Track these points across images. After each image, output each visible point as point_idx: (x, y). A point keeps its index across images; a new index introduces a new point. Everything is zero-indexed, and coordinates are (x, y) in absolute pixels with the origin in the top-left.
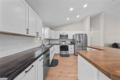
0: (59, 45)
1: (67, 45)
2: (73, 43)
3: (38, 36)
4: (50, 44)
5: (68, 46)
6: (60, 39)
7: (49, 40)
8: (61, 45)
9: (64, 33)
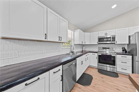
0: (96, 54)
1: (112, 55)
2: (129, 52)
3: (61, 41)
4: (83, 50)
5: (114, 57)
6: (99, 44)
7: (83, 45)
8: (101, 54)
9: (106, 34)
